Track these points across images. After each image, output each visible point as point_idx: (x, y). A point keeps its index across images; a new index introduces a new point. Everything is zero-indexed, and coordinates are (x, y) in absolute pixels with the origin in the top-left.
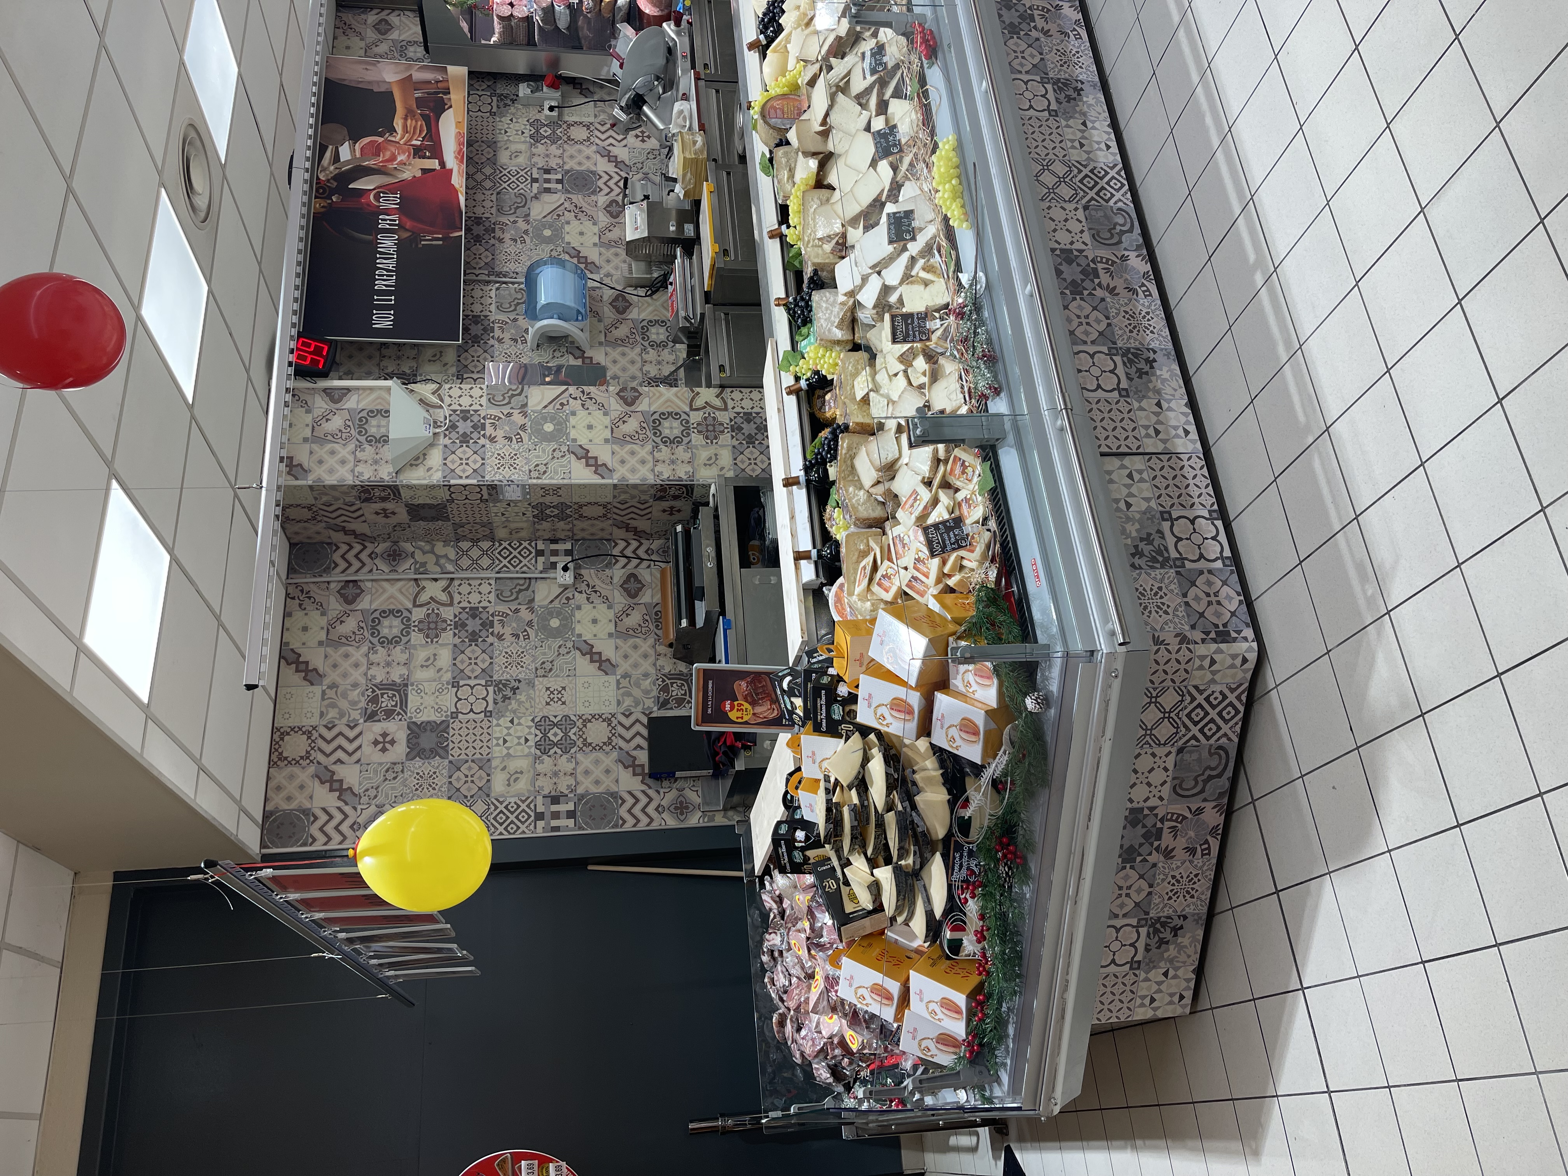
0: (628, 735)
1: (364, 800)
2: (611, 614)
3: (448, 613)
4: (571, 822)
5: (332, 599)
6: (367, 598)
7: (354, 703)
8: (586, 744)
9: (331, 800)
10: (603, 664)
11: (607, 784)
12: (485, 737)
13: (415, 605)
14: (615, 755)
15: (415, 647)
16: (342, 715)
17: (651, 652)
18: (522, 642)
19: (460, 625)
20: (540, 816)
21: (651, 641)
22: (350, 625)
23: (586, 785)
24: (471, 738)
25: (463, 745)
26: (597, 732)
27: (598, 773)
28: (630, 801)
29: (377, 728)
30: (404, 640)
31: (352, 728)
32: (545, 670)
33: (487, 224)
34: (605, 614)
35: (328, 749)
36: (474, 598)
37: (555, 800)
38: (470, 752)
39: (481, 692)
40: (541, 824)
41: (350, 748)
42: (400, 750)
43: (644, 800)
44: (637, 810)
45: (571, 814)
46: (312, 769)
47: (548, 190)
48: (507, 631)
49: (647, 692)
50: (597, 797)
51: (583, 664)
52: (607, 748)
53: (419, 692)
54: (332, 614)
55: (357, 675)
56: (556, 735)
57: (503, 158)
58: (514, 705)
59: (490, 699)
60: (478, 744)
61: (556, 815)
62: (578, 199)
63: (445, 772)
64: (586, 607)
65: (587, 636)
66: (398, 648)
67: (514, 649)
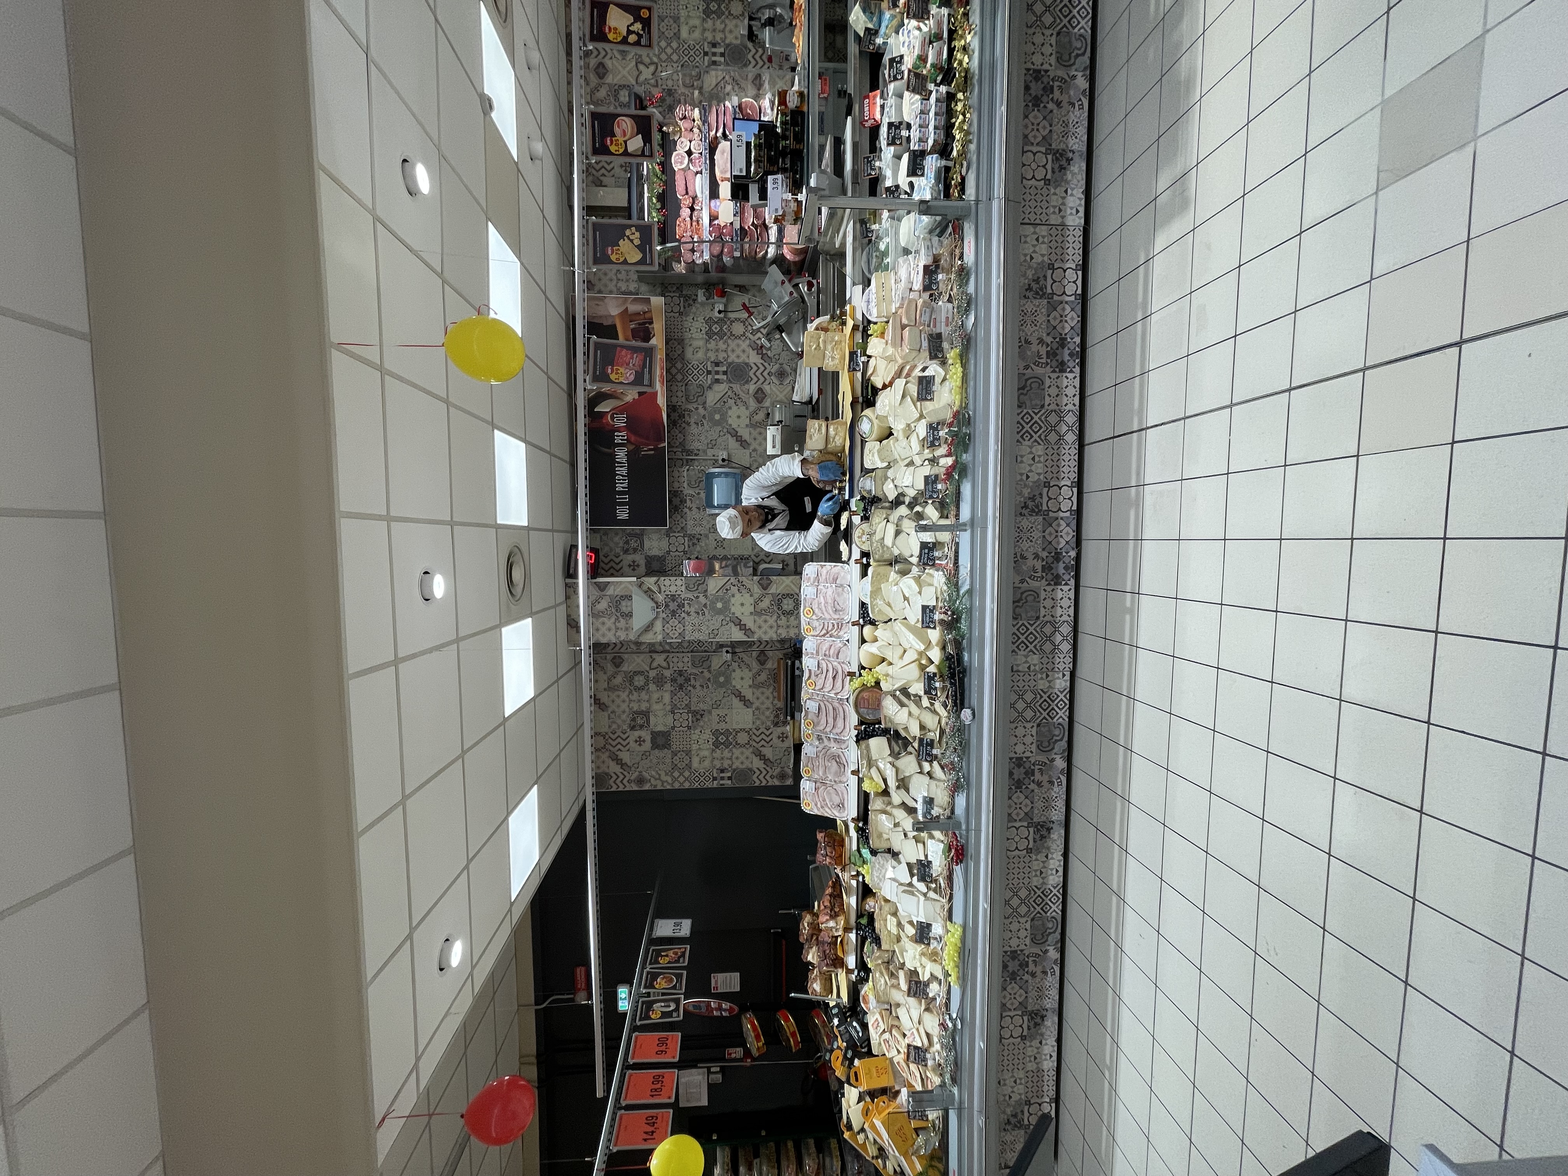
0: (758, 739)
1: (633, 769)
2: (750, 675)
3: (667, 673)
4: (729, 782)
5: (609, 665)
6: (626, 665)
7: (624, 721)
8: (737, 743)
9: (617, 769)
10: (747, 703)
11: (747, 764)
12: (688, 740)
13: (651, 669)
14: (751, 750)
15: (652, 692)
16: (619, 727)
17: (771, 696)
18: (705, 690)
19: (674, 680)
20: (715, 779)
21: (771, 690)
22: (618, 680)
23: (737, 764)
24: (681, 740)
25: (678, 743)
26: (743, 738)
27: (742, 758)
28: (758, 772)
29: (637, 734)
30: (646, 688)
31: (624, 734)
32: (717, 705)
33: (679, 411)
34: (747, 674)
35: (614, 743)
36: (680, 665)
37: (722, 771)
38: (681, 747)
39: (685, 716)
40: (715, 782)
41: (624, 743)
42: (648, 745)
43: (764, 772)
44: (761, 777)
45: (730, 778)
46: (607, 754)
47: (717, 381)
48: (698, 684)
49: (767, 717)
50: (742, 770)
51: (736, 702)
52: (747, 746)
53: (655, 715)
54: (609, 673)
55: (624, 706)
56: (722, 739)
57: (689, 354)
58: (702, 723)
59: (690, 720)
60: (685, 743)
61: (722, 778)
62: (736, 387)
63: (670, 756)
64: (738, 671)
65: (738, 687)
66: (644, 692)
67: (701, 693)
